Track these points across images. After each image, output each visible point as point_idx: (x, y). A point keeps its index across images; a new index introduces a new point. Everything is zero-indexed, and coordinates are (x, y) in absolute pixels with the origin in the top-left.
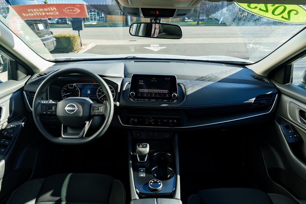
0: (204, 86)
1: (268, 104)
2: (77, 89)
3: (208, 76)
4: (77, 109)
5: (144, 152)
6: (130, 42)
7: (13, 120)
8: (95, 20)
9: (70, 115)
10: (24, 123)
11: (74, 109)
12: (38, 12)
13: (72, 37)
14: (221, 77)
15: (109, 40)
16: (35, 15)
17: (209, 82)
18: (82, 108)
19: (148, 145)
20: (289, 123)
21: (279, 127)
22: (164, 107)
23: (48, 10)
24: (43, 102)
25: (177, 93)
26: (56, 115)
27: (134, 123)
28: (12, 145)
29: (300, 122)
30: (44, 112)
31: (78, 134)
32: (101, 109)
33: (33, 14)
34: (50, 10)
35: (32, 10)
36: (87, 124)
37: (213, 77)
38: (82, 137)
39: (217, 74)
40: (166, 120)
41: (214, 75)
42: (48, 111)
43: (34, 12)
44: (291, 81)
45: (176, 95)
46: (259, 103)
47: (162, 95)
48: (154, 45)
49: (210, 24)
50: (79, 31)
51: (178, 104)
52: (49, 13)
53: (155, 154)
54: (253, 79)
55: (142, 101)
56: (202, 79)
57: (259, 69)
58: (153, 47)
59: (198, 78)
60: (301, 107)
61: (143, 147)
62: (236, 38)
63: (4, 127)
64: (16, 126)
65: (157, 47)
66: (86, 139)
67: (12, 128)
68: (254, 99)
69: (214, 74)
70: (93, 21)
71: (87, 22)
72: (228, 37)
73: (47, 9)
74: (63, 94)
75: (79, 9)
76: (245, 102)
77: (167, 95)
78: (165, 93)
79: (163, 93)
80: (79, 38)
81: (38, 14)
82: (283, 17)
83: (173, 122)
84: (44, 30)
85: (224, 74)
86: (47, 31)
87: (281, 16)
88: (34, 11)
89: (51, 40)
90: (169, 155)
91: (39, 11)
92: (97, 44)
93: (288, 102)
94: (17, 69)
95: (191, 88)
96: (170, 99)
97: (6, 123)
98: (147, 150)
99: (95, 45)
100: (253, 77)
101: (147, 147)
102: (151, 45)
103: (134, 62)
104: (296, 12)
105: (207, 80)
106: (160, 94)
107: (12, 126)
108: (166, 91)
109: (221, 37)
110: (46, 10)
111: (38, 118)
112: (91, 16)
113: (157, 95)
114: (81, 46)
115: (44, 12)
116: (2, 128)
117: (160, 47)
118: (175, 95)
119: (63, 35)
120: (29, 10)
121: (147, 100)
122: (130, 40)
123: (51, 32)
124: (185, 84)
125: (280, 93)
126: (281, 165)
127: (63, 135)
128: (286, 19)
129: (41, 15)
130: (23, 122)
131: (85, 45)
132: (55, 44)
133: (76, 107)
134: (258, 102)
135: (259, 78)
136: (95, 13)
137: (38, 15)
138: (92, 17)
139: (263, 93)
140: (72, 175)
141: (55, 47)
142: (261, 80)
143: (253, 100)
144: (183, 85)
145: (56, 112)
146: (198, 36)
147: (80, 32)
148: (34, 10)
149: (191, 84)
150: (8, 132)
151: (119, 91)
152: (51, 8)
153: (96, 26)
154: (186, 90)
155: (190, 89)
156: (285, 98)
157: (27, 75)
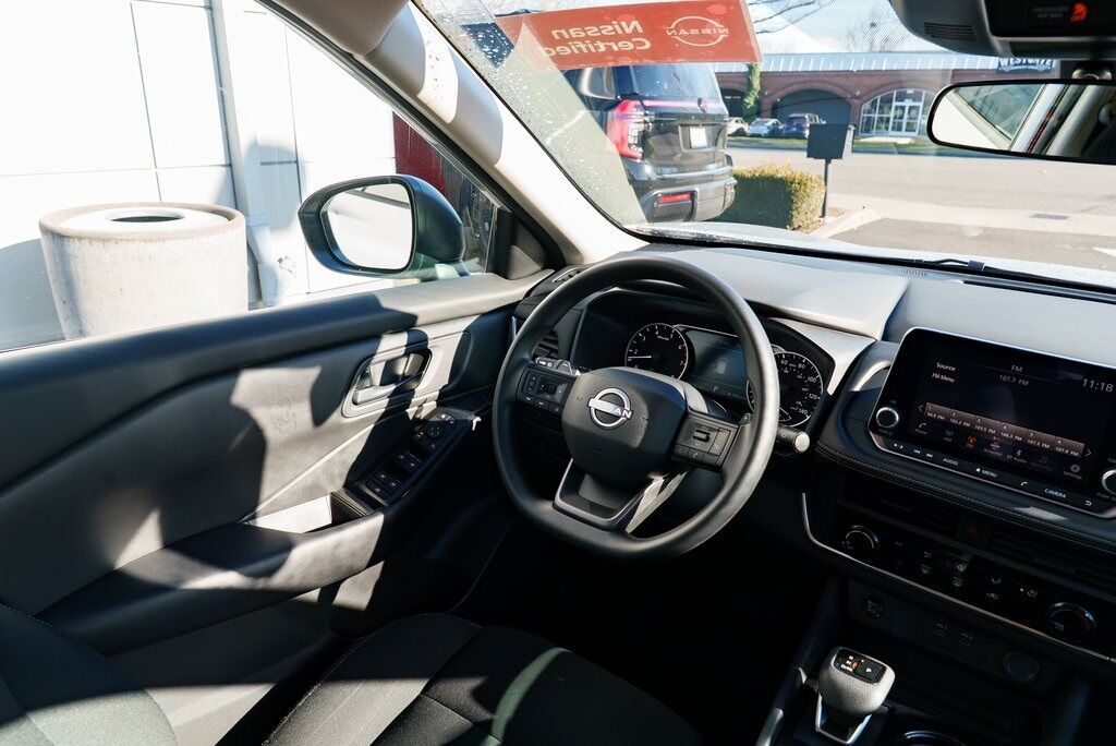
2: (680, 347)
4: (629, 416)
5: (854, 696)
6: (1037, 219)
7: (455, 400)
8: (910, 128)
9: (599, 432)
10: (478, 419)
11: (617, 411)
12: (582, 40)
13: (797, 181)
15: (944, 204)
16: (577, 52)
18: (646, 417)
19: (889, 676)
22: (1039, 526)
23: (614, 30)
24: (544, 363)
26: (559, 416)
27: (859, 548)
28: (422, 476)
30: (529, 395)
31: (606, 512)
32: (719, 442)
33: (569, 46)
34: (620, 32)
35: (563, 31)
36: (654, 484)
38: (618, 530)
40: (1032, 593)
42: (542, 396)
43: (572, 39)
47: (1045, 459)
50: (828, 162)
52: (620, 44)
53: (910, 735)
55: (928, 459)
61: (858, 673)
63: (423, 415)
64: (456, 421)
66: (635, 541)
67: (443, 424)
70: (903, 132)
71: (878, 134)
73: (610, 28)
74: (630, 354)
75: (721, 23)
77: (1075, 468)
78: (1062, 454)
79: (1051, 453)
80: (820, 186)
81: (583, 46)
84: (705, 147)
86: (714, 153)
88: (569, 34)
89: (720, 184)
91: (587, 37)
92: (887, 216)
94: (514, 242)
96: (1087, 491)
97: (433, 405)
98: (876, 694)
99: (878, 217)
101: (876, 678)
103: (966, 282)
106: (1031, 452)
107: (443, 416)
108: (1075, 448)
110: (607, 30)
111: (506, 412)
112: (899, 113)
113: (1014, 454)
114: (823, 215)
115: (604, 38)
116: (418, 416)
119: (768, 172)
120: (554, 33)
121: (956, 463)
122: (1034, 212)
123: (729, 158)
127: (561, 496)
129: (594, 51)
130: (477, 415)
131: (838, 212)
132: (730, 198)
133: (627, 407)
136: (915, 104)
137: (585, 51)
138: (901, 117)
140: (564, 653)
141: (726, 207)
145: (562, 406)
147: (830, 166)
148: (571, 31)
150: (426, 434)
151: (831, 390)
152: (624, 24)
153: (907, 150)
157: (544, 268)
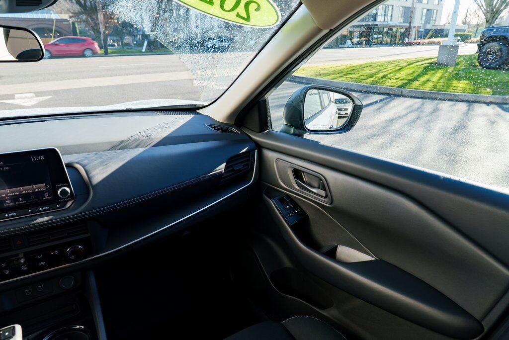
0: (128, 159)
1: (247, 168)
3: (133, 138)
14: (158, 136)
17: (135, 149)
20: (283, 192)
21: (271, 203)
22: (42, 225)
25: (69, 186)
29: (297, 187)
37: (143, 138)
39: (149, 132)
40: (56, 252)
41: (144, 134)
44: (269, 125)
45: (68, 189)
46: (233, 170)
47: (32, 197)
48: (24, 95)
49: (128, 52)
51: (76, 209)
54: (213, 131)
56: (122, 146)
57: (219, 113)
58: (21, 98)
59: (114, 144)
60: (293, 164)
61: (2, 338)
62: (174, 73)
65: (31, 97)
68: (224, 165)
69: (144, 132)
72: (161, 72)
76: (211, 174)
77: (46, 195)
78: (39, 192)
79: (34, 193)
82: (238, 15)
83: (75, 252)
85: (164, 129)
87: (235, 12)
90: (80, 329)
93: (275, 161)
95: (101, 168)
96: (55, 201)
100: (214, 128)
101: (14, 333)
102: (16, 96)
104: (256, 6)
105: (132, 146)
106: (25, 196)
108: (42, 187)
109: (149, 73)
113: (18, 200)
117: (38, 98)
118: (65, 190)
124: (85, 162)
125: (259, 147)
126: (287, 263)
128: (243, 18)
134: (232, 168)
135: (222, 128)
139: (235, 153)
142: (226, 130)
143: (222, 167)
144: (80, 164)
146: (111, 73)
149: (100, 160)
154: (91, 175)
155: (98, 170)
156: (270, 155)
